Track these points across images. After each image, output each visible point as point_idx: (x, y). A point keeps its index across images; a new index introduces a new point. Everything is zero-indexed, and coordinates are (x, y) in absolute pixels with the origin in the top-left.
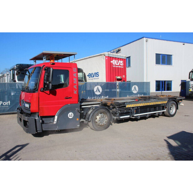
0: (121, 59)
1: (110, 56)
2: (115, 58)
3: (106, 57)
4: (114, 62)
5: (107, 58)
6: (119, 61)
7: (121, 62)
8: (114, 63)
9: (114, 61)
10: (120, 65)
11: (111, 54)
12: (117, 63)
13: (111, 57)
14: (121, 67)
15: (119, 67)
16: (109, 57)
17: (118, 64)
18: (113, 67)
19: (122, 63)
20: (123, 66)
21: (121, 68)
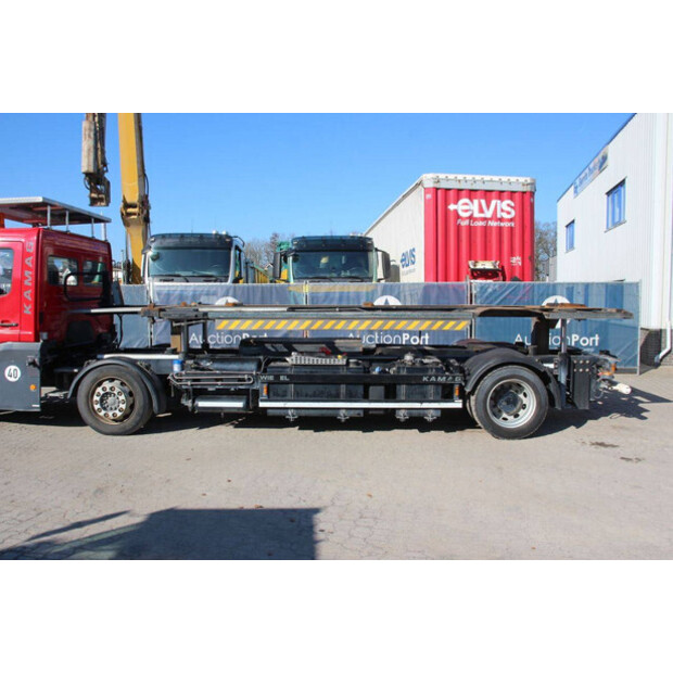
0: (500, 195)
1: (444, 185)
2: (472, 194)
3: (427, 190)
4: (466, 207)
5: (429, 196)
6: (493, 202)
7: (506, 204)
8: (466, 211)
9: (466, 204)
10: (494, 217)
11: (447, 180)
12: (481, 211)
13: (447, 190)
14: (502, 224)
15: (493, 224)
16: (437, 189)
17: (489, 214)
18: (458, 227)
19: (509, 209)
20: (511, 220)
21: (500, 229)
